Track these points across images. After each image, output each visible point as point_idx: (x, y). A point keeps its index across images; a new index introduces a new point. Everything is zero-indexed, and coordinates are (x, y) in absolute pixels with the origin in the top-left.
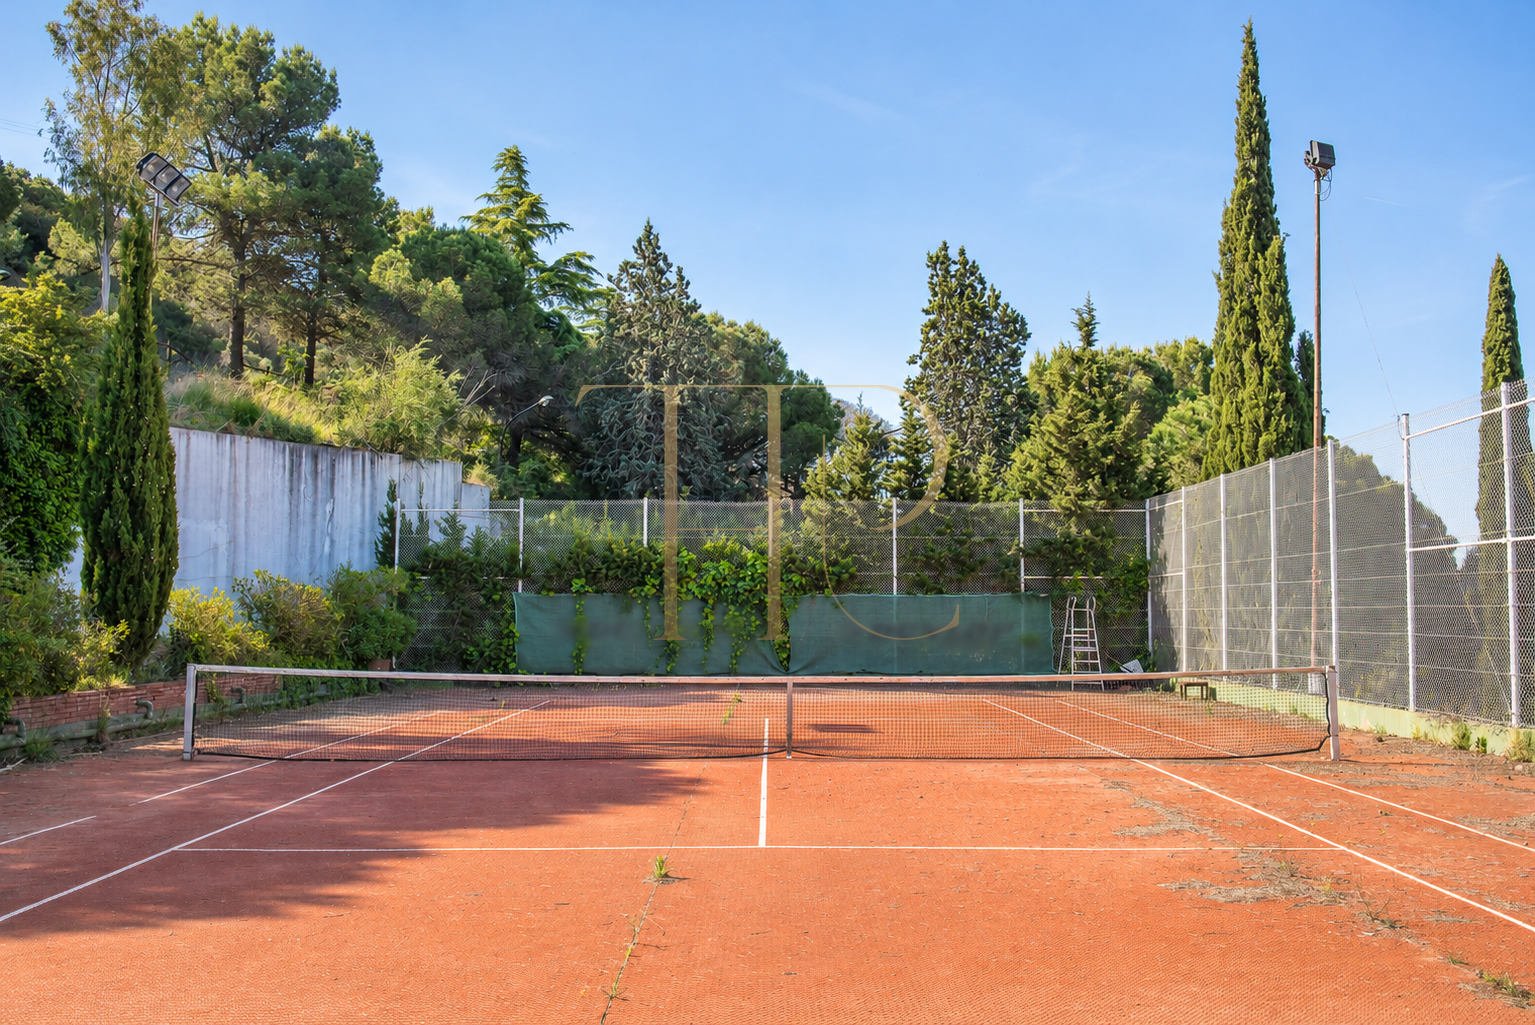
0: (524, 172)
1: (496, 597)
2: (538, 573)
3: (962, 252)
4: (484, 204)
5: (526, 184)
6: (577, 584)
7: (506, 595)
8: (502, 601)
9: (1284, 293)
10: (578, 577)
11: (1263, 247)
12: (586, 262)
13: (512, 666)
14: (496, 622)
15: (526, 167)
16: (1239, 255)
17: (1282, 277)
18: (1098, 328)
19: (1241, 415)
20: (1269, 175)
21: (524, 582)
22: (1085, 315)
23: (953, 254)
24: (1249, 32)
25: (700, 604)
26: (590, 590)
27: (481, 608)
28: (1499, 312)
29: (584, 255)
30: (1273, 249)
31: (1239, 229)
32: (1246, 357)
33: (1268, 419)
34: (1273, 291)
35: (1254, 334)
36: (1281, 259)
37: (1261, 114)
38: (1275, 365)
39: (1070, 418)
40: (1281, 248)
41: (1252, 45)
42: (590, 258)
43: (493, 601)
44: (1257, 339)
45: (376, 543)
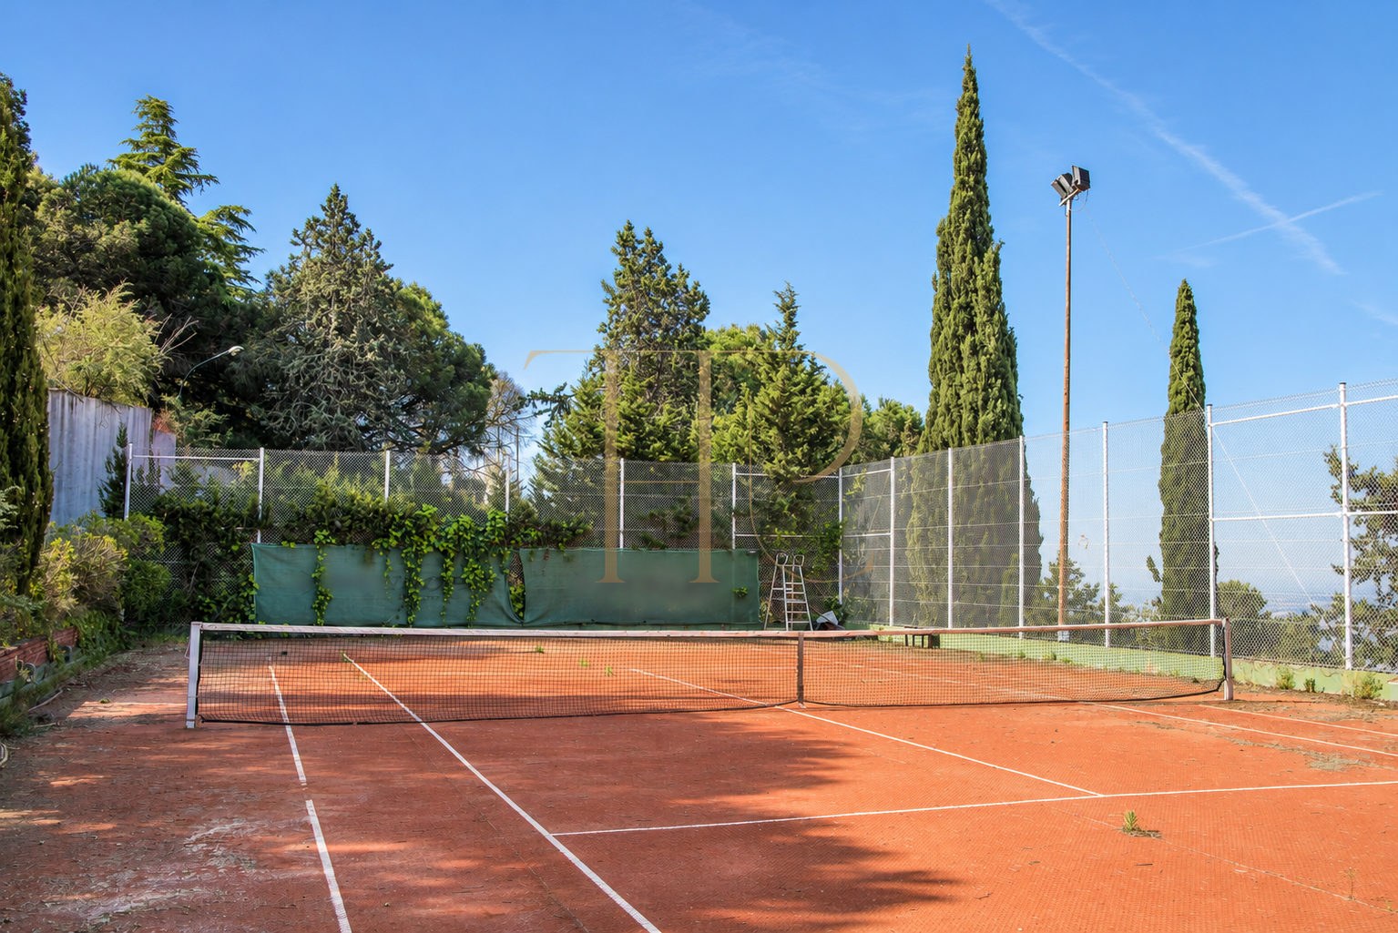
0: (171, 121)
1: (235, 548)
2: (279, 523)
3: (649, 234)
4: (129, 149)
5: (173, 133)
6: (320, 535)
7: (245, 545)
8: (241, 552)
9: (999, 293)
10: (322, 528)
11: (980, 254)
12: (241, 216)
13: (252, 617)
14: (234, 572)
15: (172, 116)
16: (957, 257)
17: (996, 279)
18: (799, 311)
19: (959, 398)
20: (985, 188)
21: (262, 533)
22: (787, 300)
23: (639, 233)
24: (969, 63)
25: (439, 556)
26: (334, 541)
27: (219, 558)
28: (1184, 323)
29: (238, 209)
30: (988, 256)
31: (958, 235)
32: (965, 348)
33: (986, 401)
34: (988, 290)
35: (970, 327)
36: (996, 262)
37: (979, 135)
38: (991, 355)
39: (784, 391)
40: (997, 255)
41: (972, 73)
42: (247, 212)
43: (232, 552)
44: (974, 332)
45: (100, 491)
